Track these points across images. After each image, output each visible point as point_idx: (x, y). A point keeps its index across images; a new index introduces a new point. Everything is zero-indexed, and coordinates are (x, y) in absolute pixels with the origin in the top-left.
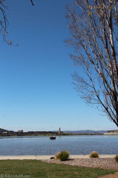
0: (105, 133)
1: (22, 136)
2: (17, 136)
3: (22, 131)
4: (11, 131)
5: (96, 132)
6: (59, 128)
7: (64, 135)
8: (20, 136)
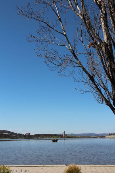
0: (106, 136)
1: (29, 138)
2: (25, 138)
3: (30, 133)
4: (19, 134)
5: (98, 135)
6: (63, 132)
7: (69, 137)
8: (27, 138)
